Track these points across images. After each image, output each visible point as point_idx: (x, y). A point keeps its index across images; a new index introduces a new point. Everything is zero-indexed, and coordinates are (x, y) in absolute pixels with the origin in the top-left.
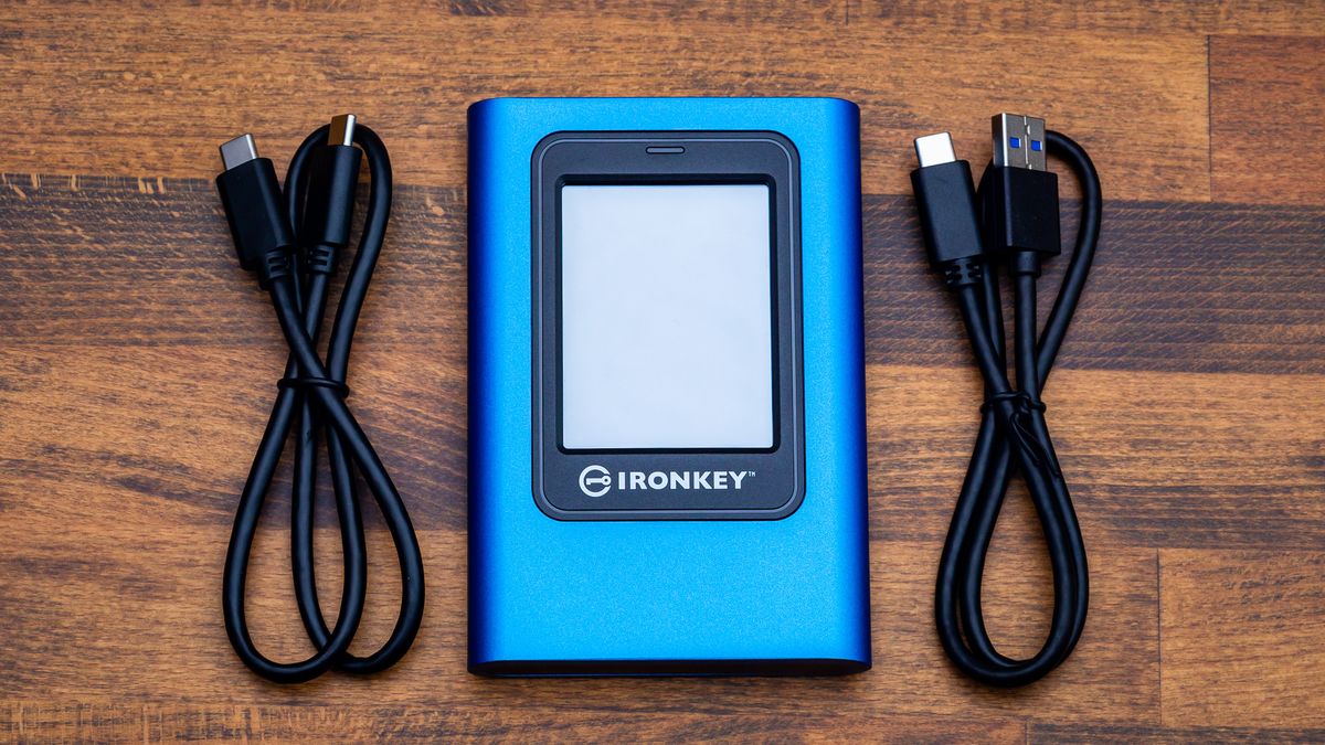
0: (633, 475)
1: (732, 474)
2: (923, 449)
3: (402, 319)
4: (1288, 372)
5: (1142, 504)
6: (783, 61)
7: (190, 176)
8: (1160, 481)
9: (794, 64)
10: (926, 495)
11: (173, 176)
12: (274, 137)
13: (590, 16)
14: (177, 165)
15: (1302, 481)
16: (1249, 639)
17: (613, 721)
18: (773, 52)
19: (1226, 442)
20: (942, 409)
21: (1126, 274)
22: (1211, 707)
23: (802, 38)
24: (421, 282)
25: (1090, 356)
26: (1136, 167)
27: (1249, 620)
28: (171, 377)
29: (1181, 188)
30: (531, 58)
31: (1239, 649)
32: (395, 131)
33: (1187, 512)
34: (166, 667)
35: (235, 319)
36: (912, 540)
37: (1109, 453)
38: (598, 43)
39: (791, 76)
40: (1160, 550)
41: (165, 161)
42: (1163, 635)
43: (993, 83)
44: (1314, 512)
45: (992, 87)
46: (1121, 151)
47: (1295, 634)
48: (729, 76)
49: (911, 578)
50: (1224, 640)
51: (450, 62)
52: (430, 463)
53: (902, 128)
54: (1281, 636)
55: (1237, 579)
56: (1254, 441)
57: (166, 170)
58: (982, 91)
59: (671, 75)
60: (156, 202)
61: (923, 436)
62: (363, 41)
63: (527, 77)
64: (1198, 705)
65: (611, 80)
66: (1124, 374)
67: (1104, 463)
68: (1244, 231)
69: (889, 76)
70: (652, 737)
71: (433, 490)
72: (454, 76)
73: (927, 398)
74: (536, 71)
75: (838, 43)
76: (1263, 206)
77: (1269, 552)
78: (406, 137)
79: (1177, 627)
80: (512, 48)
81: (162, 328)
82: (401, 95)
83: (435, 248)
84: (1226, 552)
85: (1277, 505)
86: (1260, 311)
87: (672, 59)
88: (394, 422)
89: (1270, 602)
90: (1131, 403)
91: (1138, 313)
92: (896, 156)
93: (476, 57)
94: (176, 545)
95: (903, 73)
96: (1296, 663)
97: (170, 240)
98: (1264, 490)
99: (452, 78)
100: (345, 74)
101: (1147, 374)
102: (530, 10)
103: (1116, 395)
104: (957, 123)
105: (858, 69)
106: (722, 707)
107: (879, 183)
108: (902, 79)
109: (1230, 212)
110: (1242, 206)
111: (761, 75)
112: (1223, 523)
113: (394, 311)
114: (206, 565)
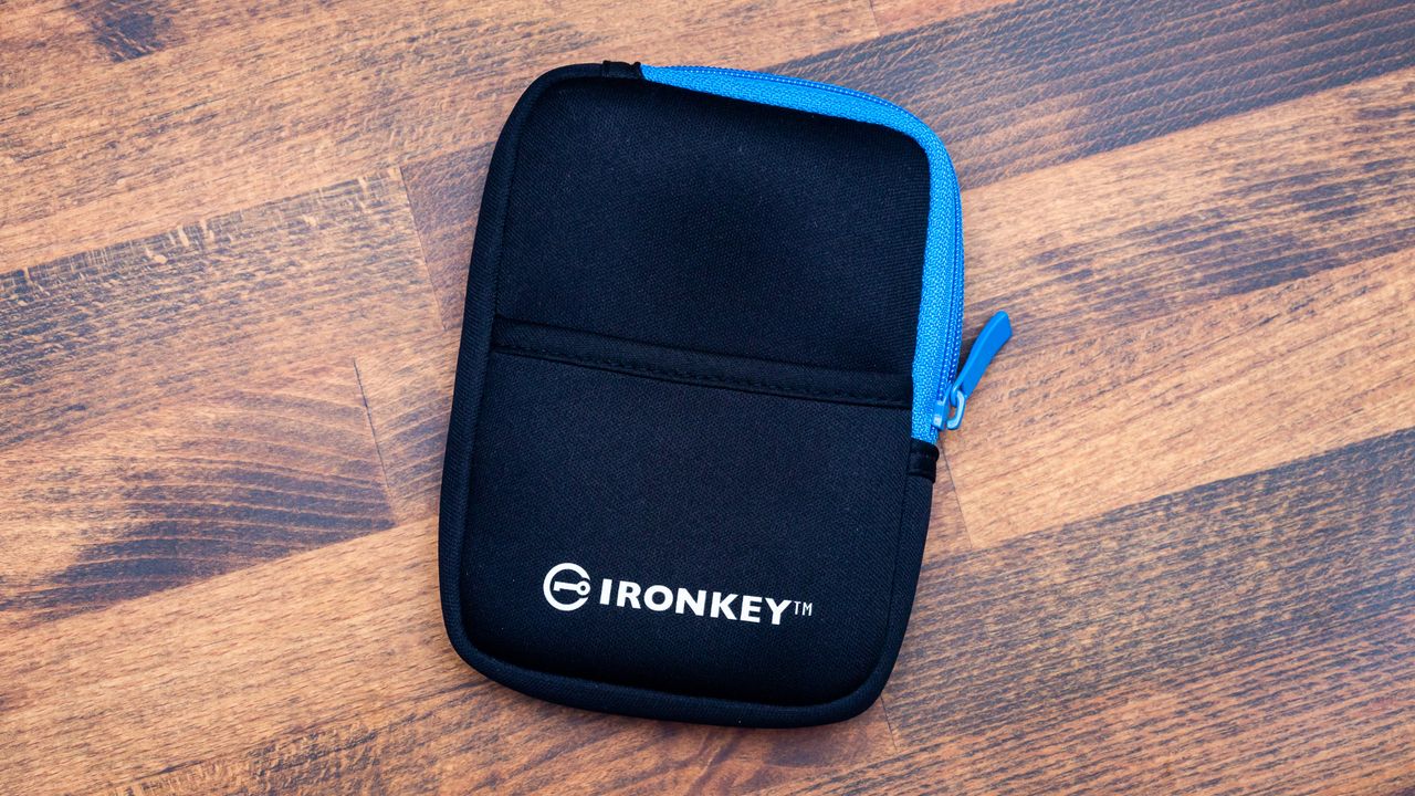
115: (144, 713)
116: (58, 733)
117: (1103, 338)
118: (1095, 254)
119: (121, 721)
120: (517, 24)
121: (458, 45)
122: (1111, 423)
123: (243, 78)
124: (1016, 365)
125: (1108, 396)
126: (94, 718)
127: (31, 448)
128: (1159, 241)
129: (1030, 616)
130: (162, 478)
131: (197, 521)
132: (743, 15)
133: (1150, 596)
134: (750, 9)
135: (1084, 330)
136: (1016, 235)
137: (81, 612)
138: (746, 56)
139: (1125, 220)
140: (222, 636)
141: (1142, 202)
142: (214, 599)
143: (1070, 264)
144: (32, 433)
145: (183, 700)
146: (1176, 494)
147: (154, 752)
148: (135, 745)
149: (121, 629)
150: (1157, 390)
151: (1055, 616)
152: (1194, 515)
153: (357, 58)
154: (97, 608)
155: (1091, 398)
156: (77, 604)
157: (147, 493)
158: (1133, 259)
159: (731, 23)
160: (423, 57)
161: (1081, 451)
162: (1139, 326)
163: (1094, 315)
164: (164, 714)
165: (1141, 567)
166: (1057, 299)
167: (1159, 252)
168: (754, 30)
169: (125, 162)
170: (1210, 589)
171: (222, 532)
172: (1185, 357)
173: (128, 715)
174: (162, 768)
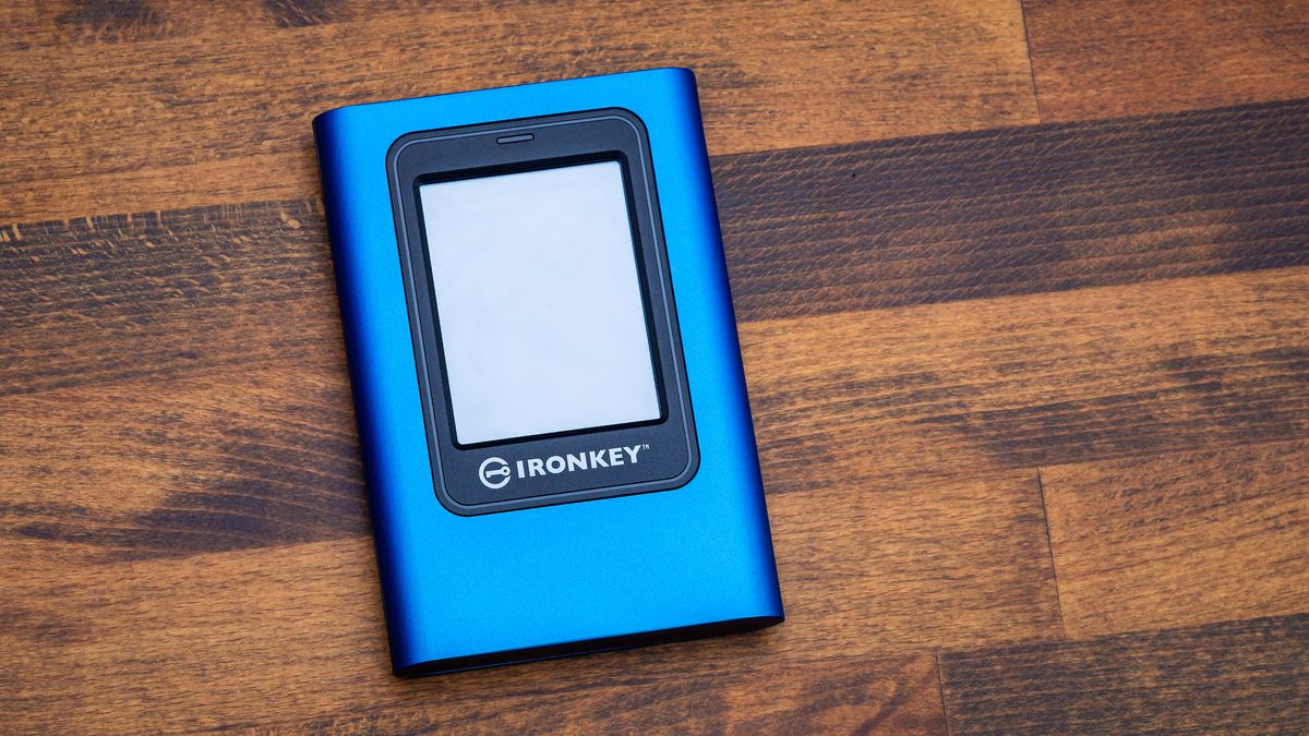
0: (531, 462)
1: (627, 449)
2: (799, 399)
3: (274, 335)
4: (1138, 281)
5: (1017, 427)
6: (608, 36)
7: (45, 219)
8: (1031, 402)
9: (620, 37)
10: (809, 444)
11: (28, 221)
12: (122, 170)
13: (415, 13)
14: (29, 209)
15: (1166, 385)
16: (1137, 545)
17: (538, 705)
18: (598, 27)
19: (1088, 356)
20: (813, 358)
21: (969, 204)
22: (1110, 616)
23: (624, 10)
24: (288, 296)
25: (946, 288)
26: (964, 98)
27: (1135, 526)
28: (55, 421)
29: (1009, 114)
30: (363, 62)
31: (1129, 556)
32: (240, 150)
33: (1061, 429)
34: (92, 708)
35: (109, 355)
36: (801, 490)
37: (978, 381)
38: (426, 39)
39: (619, 49)
40: (1040, 469)
41: (17, 207)
42: (1055, 552)
43: (815, 33)
44: (1181, 413)
45: (815, 37)
46: (948, 84)
47: (1180, 534)
48: (558, 57)
49: (806, 527)
50: (1114, 548)
51: (284, 75)
52: (323, 474)
53: (733, 87)
54: (1167, 538)
55: (1117, 488)
56: (1114, 352)
57: (20, 216)
58: (805, 42)
59: (502, 62)
60: (14, 249)
61: (797, 386)
62: (195, 65)
63: (362, 81)
64: (1097, 615)
65: (444, 74)
66: (982, 302)
67: (975, 391)
68: (1077, 148)
69: (714, 38)
70: (579, 714)
71: (328, 500)
72: (290, 88)
73: (796, 350)
74: (369, 74)
75: (660, 11)
76: (1091, 122)
77: (1144, 458)
78: (251, 155)
79: (1067, 541)
80: (342, 54)
81: (40, 374)
82: (240, 114)
83: (296, 262)
84: (1104, 463)
85: (1145, 411)
86: (1103, 224)
87: (500, 47)
88: (281, 437)
89: (1153, 505)
90: (992, 329)
91: (987, 241)
92: (732, 115)
93: (309, 67)
94: (85, 587)
95: (727, 33)
96: (1186, 562)
97: (34, 285)
98: (1131, 398)
99: (288, 91)
100: (182, 99)
101: (1003, 299)
102: (356, 14)
103: (978, 324)
104: (786, 76)
105: (683, 35)
106: (642, 677)
107: (719, 144)
108: (728, 39)
109: (1060, 131)
110: (1071, 125)
111: (589, 52)
112: (1096, 435)
113: (265, 328)
114: (118, 602)
115: (206, 667)
116: (116, 674)
117: (1223, 452)
118: (1226, 369)
119: (182, 672)
120: (683, 54)
121: (621, 65)
122: (1221, 536)
123: (403, 63)
124: (1133, 464)
125: (1222, 510)
126: (155, 665)
127: (136, 387)
128: (1292, 366)
129: (1114, 715)
130: (262, 438)
131: (290, 486)
132: (907, 81)
133: (1238, 715)
134: (914, 77)
135: (1205, 442)
136: (1149, 338)
137: (159, 556)
138: (904, 121)
139: (1261, 340)
140: (297, 603)
141: (1280, 326)
142: (295, 566)
143: (1201, 375)
144: (139, 373)
145: (248, 661)
146: (1277, 617)
147: (210, 708)
148: (193, 698)
149: (196, 580)
150: (1271, 512)
151: (1139, 719)
152: (1293, 642)
153: (519, 61)
154: (176, 555)
155: (1204, 509)
156: (157, 548)
157: (244, 449)
158: (1263, 379)
159: (894, 87)
160: (585, 71)
161: (1187, 560)
162: (1261, 446)
163: (1217, 428)
164: (227, 671)
165: (1233, 684)
166: (1183, 407)
167: (1291, 377)
168: (915, 98)
169: (274, 124)
170: (1299, 718)
171: (314, 500)
172: (1303, 484)
173: (190, 666)
174: (215, 725)
